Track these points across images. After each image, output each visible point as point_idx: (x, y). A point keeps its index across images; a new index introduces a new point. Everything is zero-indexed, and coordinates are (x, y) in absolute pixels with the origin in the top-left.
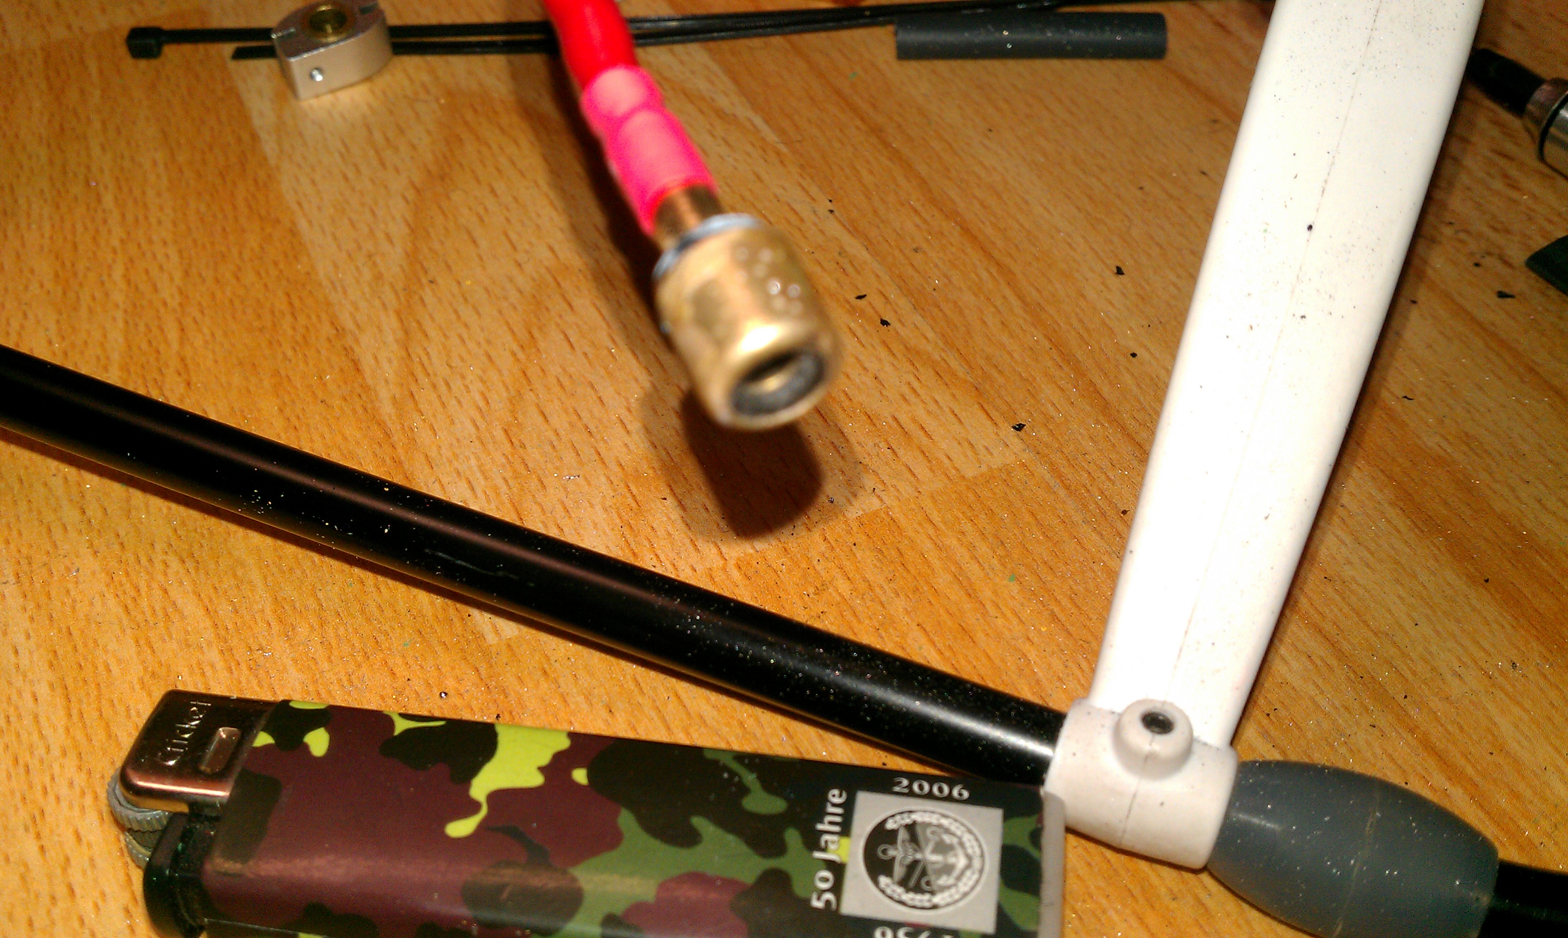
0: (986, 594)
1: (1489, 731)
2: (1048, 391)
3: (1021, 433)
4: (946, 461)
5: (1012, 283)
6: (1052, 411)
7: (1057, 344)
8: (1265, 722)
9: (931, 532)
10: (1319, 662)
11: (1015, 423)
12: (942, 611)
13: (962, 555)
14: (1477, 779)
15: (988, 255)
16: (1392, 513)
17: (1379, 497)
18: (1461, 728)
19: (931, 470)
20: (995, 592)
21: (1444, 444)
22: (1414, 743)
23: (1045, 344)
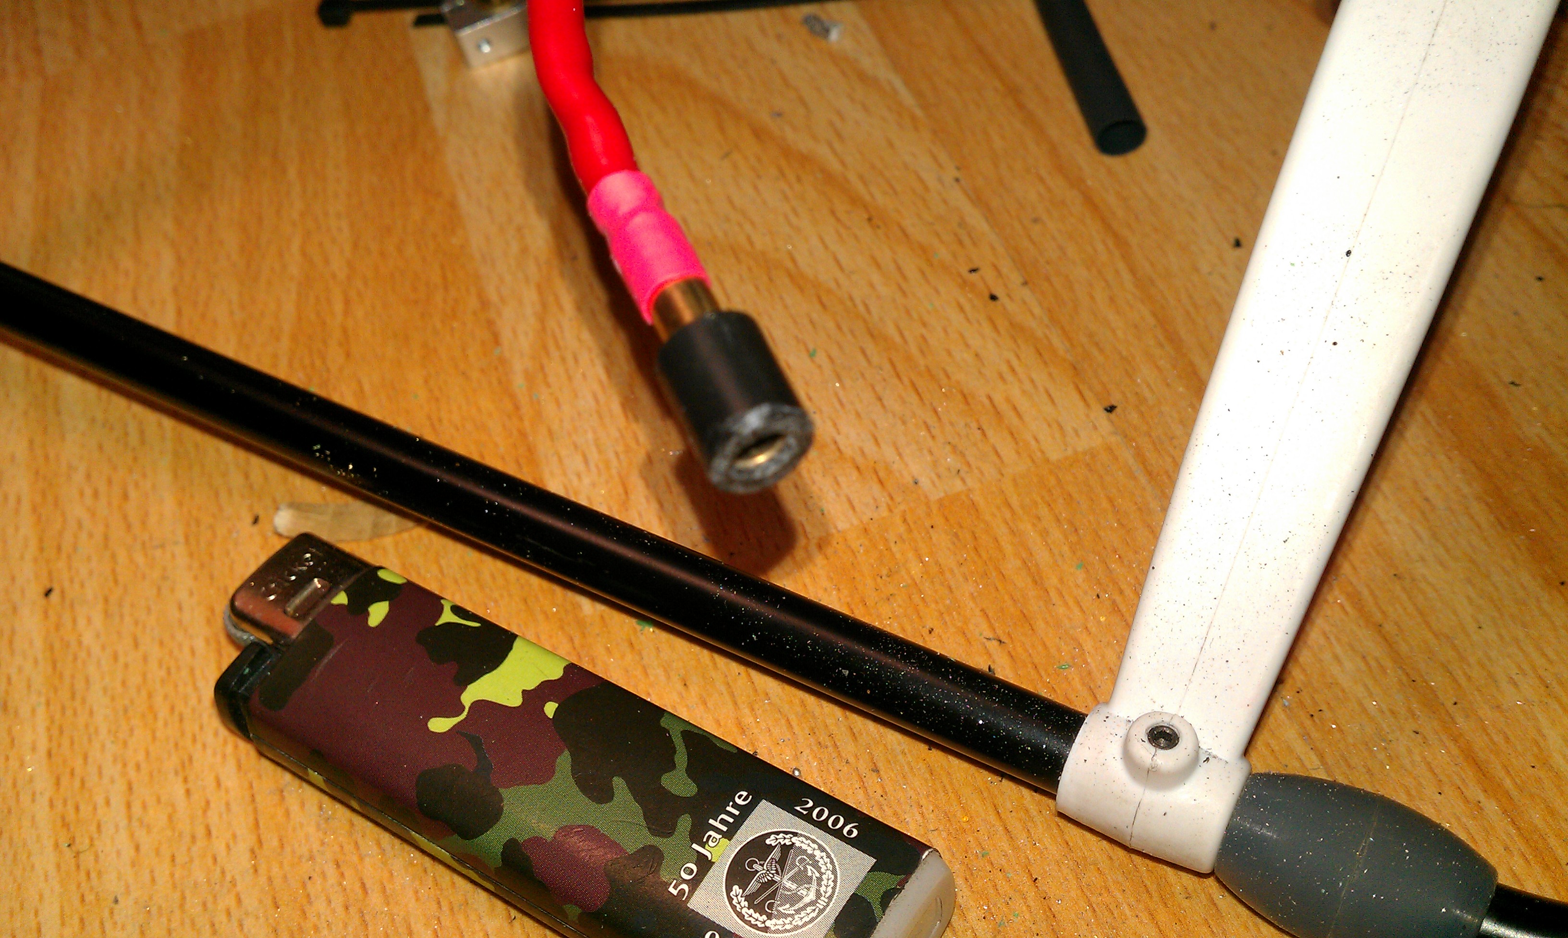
0: (1053, 581)
1: (1537, 743)
2: (1146, 373)
3: (1113, 416)
4: (1033, 442)
5: (1126, 256)
6: (1147, 393)
7: (1163, 322)
8: (1308, 722)
9: (1008, 516)
10: (1373, 664)
11: (1107, 404)
12: (1006, 597)
13: (1034, 540)
14: (1514, 793)
15: (1107, 227)
16: (1477, 508)
17: (1466, 490)
18: (1507, 739)
19: (1018, 453)
20: (1061, 580)
21: (1544, 434)
22: (1455, 751)
23: (1152, 321)
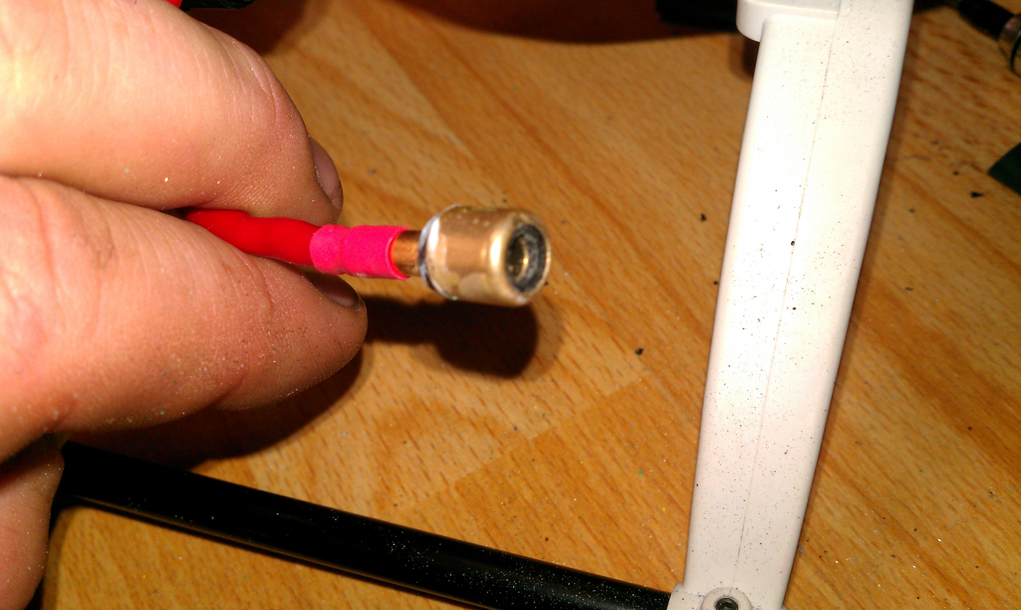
0: (624, 487)
1: (976, 549)
2: (659, 321)
3: (642, 356)
4: (592, 386)
5: (630, 239)
6: (663, 337)
7: (663, 283)
8: (819, 562)
9: (584, 442)
10: (854, 510)
11: (636, 348)
12: (595, 505)
13: (606, 457)
14: (967, 588)
15: (614, 220)
16: (902, 383)
17: (892, 372)
18: (955, 549)
19: (582, 395)
20: (630, 485)
21: (936, 322)
22: (922, 565)
23: (655, 283)
